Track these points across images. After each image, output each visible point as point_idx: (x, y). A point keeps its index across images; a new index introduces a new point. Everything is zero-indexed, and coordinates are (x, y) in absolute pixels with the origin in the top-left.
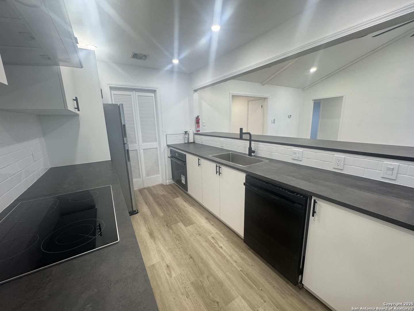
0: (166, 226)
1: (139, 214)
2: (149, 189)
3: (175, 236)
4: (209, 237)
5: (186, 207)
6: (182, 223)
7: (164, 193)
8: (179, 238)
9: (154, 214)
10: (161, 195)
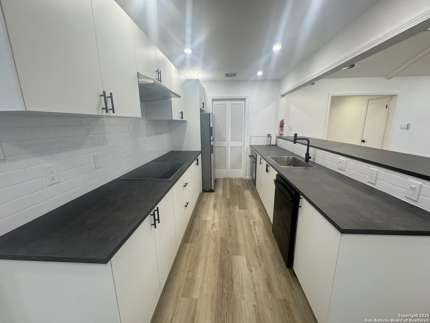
0: (226, 205)
1: (215, 193)
2: (231, 180)
3: (229, 212)
4: (251, 221)
5: (249, 198)
6: (239, 206)
7: (239, 185)
8: (230, 214)
9: (224, 195)
10: (236, 185)
